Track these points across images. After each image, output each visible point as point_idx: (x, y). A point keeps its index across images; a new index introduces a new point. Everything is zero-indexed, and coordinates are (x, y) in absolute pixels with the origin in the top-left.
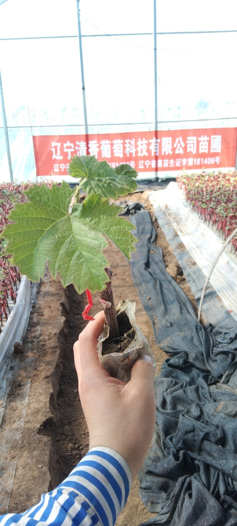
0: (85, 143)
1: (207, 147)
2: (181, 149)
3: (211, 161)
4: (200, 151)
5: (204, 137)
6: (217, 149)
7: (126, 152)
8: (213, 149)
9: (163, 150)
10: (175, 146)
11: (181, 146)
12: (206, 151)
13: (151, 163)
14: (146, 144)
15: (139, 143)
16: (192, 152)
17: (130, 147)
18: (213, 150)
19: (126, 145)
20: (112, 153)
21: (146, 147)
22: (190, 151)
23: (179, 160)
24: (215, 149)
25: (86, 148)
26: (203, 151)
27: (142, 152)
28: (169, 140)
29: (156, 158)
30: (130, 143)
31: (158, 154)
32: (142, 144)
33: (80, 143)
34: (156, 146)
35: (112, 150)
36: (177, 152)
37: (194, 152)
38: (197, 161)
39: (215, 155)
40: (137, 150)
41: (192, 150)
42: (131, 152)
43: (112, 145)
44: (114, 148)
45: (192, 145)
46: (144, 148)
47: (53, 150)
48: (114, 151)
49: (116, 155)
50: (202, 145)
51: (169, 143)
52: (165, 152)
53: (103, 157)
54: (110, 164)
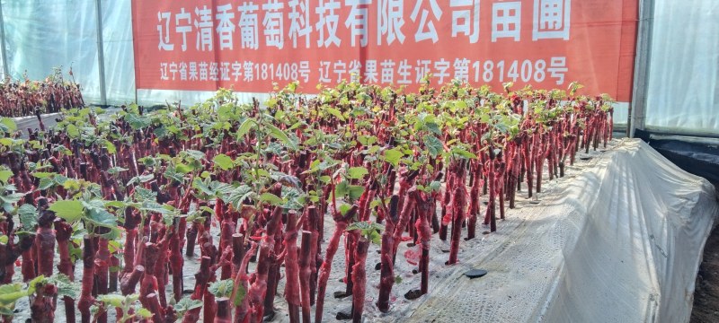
0: (210, 11)
1: (517, 20)
2: (431, 25)
3: (534, 70)
4: (496, 35)
6: (558, 26)
7: (290, 35)
8: (543, 27)
9: (381, 30)
10: (413, 17)
11: (431, 17)
12: (516, 35)
13: (348, 69)
14: (336, 12)
15: (320, 10)
16: (467, 38)
17: (298, 20)
18: (540, 30)
19: (290, 16)
20: (262, 38)
21: (335, 19)
22: (460, 35)
23: (427, 62)
24: (551, 27)
25: (211, 24)
26: (506, 33)
27: (326, 36)
29: (363, 55)
30: (298, 8)
31: (365, 43)
32: (327, 13)
33: (202, 12)
34: (361, 17)
35: (262, 28)
36: (420, 36)
37: (474, 39)
38: (482, 70)
39: (547, 49)
40: (314, 28)
41: (465, 28)
42: (301, 33)
43: (261, 14)
44: (264, 23)
45: (465, 14)
46: (332, 24)
47: (159, 28)
48: (266, 32)
49: (269, 43)
50: (500, 13)
51: (396, 9)
52: (384, 37)
53: (243, 47)
54: (257, 66)
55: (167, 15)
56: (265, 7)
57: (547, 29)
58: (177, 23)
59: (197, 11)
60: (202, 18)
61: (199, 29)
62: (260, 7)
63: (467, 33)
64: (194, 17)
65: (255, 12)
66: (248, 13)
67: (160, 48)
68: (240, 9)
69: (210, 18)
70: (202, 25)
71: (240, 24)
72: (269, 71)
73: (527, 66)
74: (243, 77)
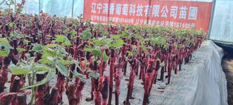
0: (108, 5)
1: (185, 15)
2: (165, 14)
3: (188, 26)
4: (180, 17)
5: (184, 7)
6: (194, 17)
7: (129, 12)
9: (153, 13)
10: (161, 11)
11: (166, 12)
12: (185, 18)
13: (144, 21)
14: (142, 8)
15: (138, 7)
16: (174, 17)
17: (132, 9)
18: (190, 17)
19: (130, 8)
20: (122, 12)
21: (142, 10)
22: (172, 16)
23: (163, 22)
25: (108, 8)
26: (182, 17)
27: (139, 13)
28: (158, 7)
29: (148, 19)
30: (132, 7)
31: (149, 16)
32: (140, 8)
33: (105, 4)
34: (149, 10)
35: (122, 10)
36: (162, 16)
37: (175, 18)
38: (176, 25)
39: (191, 22)
40: (136, 12)
42: (132, 12)
43: (122, 7)
44: (123, 9)
45: (174, 12)
46: (141, 11)
47: (92, 7)
48: (123, 11)
49: (123, 14)
50: (182, 13)
51: (157, 9)
52: (154, 15)
53: (116, 14)
54: (119, 19)
55: (95, 4)
56: (123, 5)
57: (191, 17)
58: (98, 6)
59: (104, 4)
60: (105, 6)
61: (104, 9)
62: (122, 5)
63: (174, 16)
64: (103, 5)
65: (120, 6)
66: (119, 6)
67: (92, 12)
68: (116, 5)
69: (108, 6)
70: (105, 7)
71: (116, 8)
72: (123, 20)
73: (186, 25)
74: (115, 21)
